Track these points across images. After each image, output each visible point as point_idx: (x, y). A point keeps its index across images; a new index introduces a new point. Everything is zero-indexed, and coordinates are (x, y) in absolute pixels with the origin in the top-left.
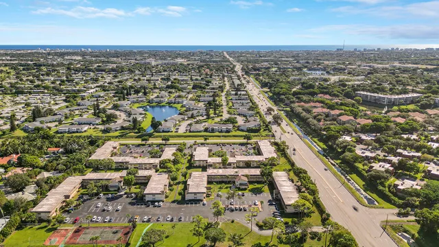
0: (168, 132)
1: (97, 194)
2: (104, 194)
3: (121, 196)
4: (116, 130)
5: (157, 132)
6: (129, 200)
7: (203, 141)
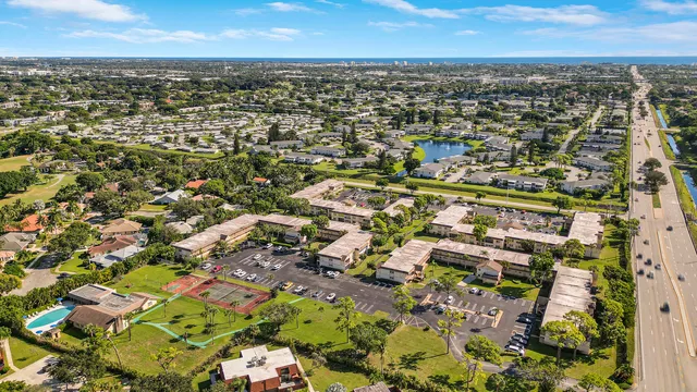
0: (430, 178)
1: (265, 243)
2: (275, 245)
3: (294, 252)
4: (356, 168)
5: (411, 176)
6: (300, 260)
7: (473, 199)
